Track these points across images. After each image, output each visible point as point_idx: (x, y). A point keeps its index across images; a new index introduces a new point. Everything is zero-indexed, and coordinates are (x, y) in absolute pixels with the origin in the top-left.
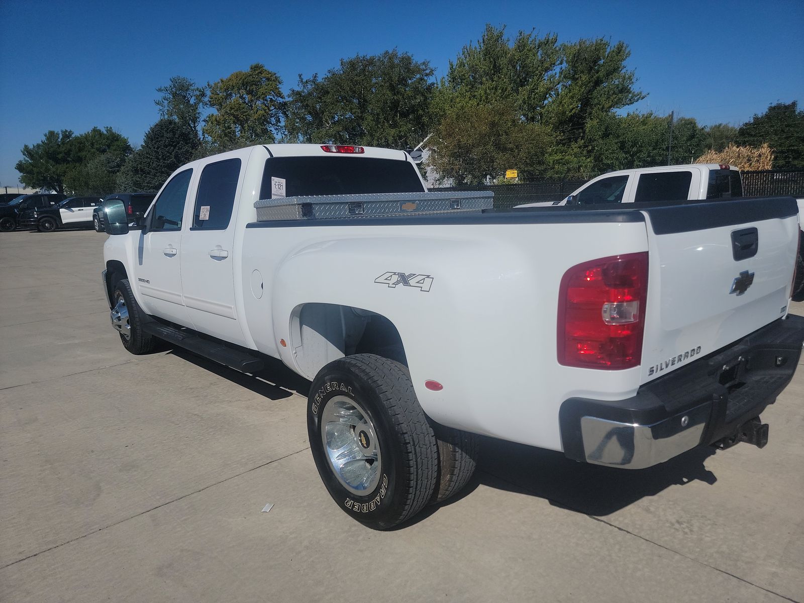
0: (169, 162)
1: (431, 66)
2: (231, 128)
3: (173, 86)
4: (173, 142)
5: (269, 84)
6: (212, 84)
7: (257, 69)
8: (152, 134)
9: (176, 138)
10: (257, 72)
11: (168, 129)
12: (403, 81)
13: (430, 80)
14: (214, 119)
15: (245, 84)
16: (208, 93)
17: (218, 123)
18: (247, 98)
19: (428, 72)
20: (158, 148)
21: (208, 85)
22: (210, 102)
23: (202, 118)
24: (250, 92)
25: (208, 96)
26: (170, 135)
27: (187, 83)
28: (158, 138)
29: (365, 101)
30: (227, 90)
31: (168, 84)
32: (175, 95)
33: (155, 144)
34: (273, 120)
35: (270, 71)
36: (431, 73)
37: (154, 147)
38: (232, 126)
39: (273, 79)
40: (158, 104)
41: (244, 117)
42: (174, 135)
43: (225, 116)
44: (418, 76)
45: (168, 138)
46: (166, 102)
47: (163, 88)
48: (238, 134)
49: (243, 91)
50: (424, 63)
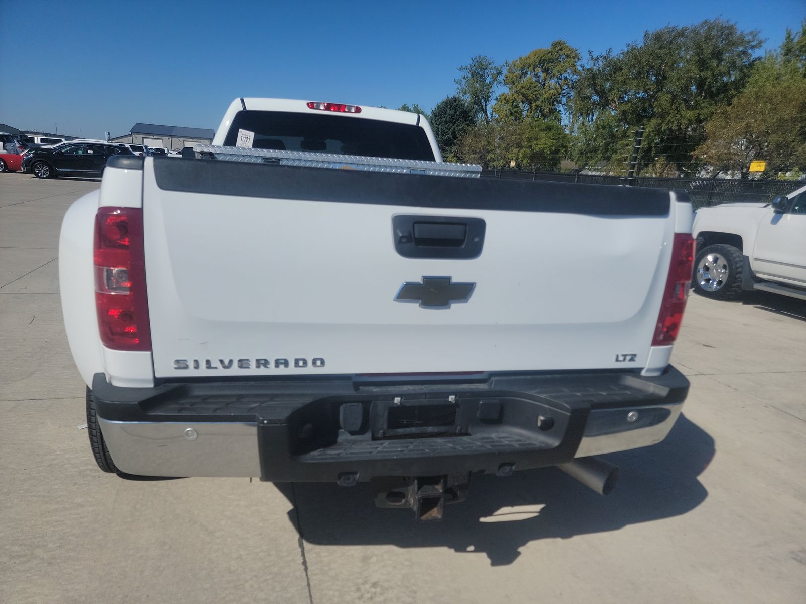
0: (446, 138)
1: (761, 36)
2: (518, 107)
3: (473, 65)
4: (453, 119)
5: (566, 62)
6: (510, 62)
7: (559, 46)
8: (437, 111)
9: (457, 115)
10: (557, 49)
11: (451, 106)
12: (718, 55)
13: (756, 54)
14: (503, 97)
15: (542, 62)
16: (505, 72)
17: (507, 102)
18: (542, 75)
19: (754, 43)
20: (439, 125)
21: (506, 64)
22: (505, 80)
23: (494, 96)
24: (546, 71)
25: (504, 74)
26: (452, 112)
27: (487, 62)
28: (441, 115)
29: (665, 78)
30: (522, 69)
31: (469, 63)
32: (473, 74)
33: (438, 119)
34: (564, 100)
35: (571, 48)
36: (759, 44)
37: (436, 124)
38: (521, 105)
39: (573, 56)
40: (457, 82)
41: (534, 96)
42: (456, 112)
43: (515, 95)
44: (740, 49)
45: (449, 115)
46: (464, 81)
47: (464, 67)
48: (525, 113)
49: (539, 70)
50: (751, 33)
